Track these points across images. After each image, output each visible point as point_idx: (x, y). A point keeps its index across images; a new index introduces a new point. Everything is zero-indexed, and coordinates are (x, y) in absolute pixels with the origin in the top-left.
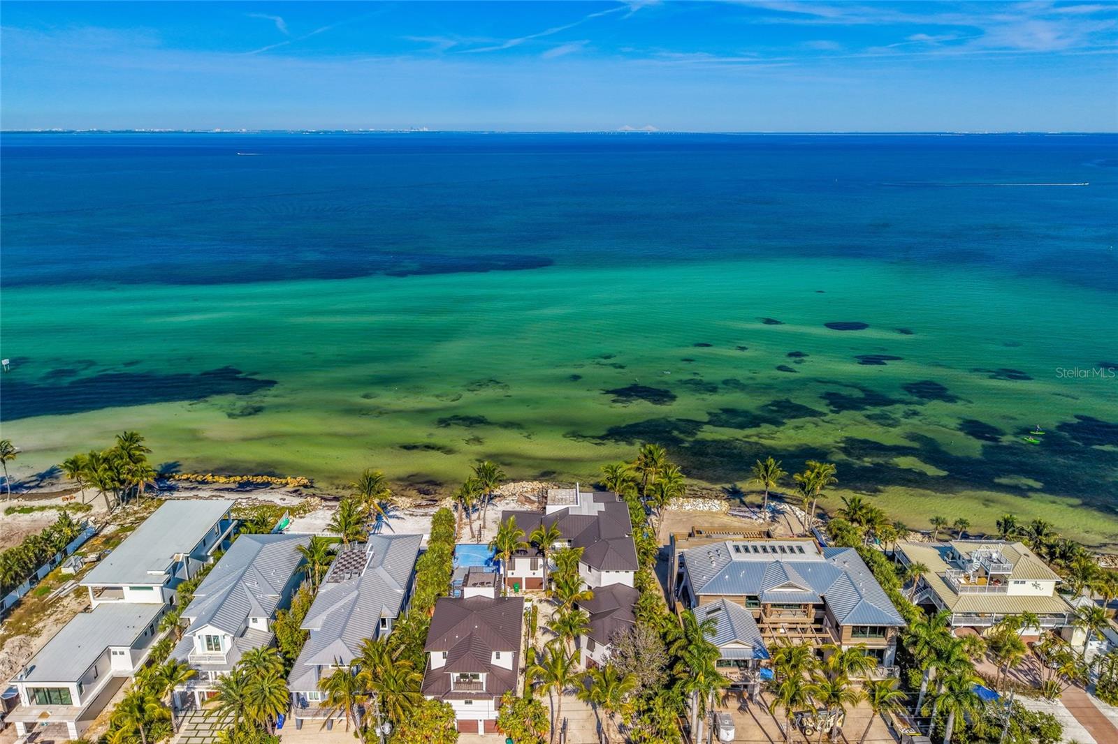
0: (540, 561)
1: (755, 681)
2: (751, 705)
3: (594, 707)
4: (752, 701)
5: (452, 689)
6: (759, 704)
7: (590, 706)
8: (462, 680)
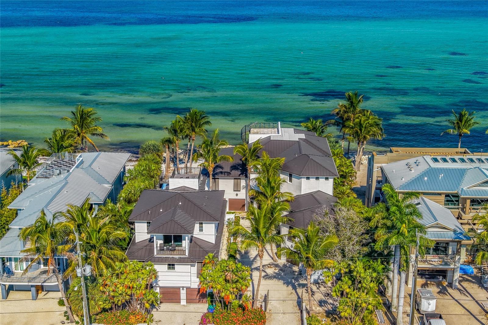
0: (243, 183)
1: (455, 265)
2: (450, 290)
3: (294, 288)
4: (452, 288)
5: (155, 254)
6: (459, 290)
7: (290, 287)
8: (165, 248)
